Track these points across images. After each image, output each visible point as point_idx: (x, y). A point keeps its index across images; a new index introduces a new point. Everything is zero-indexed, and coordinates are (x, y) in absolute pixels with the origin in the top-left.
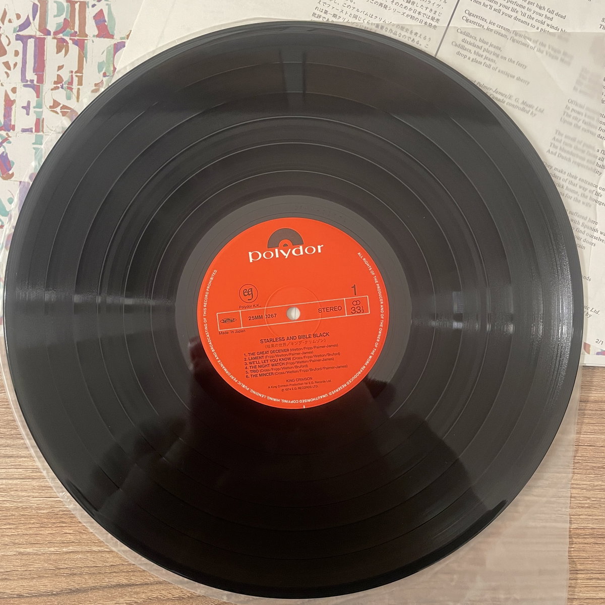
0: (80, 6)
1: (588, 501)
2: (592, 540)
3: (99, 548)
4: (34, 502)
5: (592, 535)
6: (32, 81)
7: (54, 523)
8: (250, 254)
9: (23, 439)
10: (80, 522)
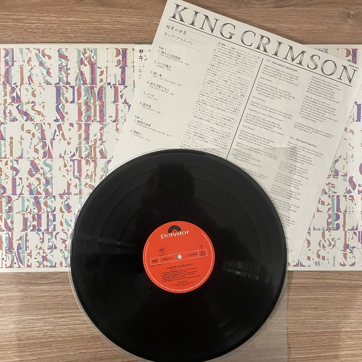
0: (94, 147)
1: (293, 321)
2: (295, 336)
3: (110, 349)
4: (85, 333)
5: (295, 334)
6: (77, 176)
7: (93, 341)
8: (162, 235)
9: (80, 309)
10: (103, 340)
